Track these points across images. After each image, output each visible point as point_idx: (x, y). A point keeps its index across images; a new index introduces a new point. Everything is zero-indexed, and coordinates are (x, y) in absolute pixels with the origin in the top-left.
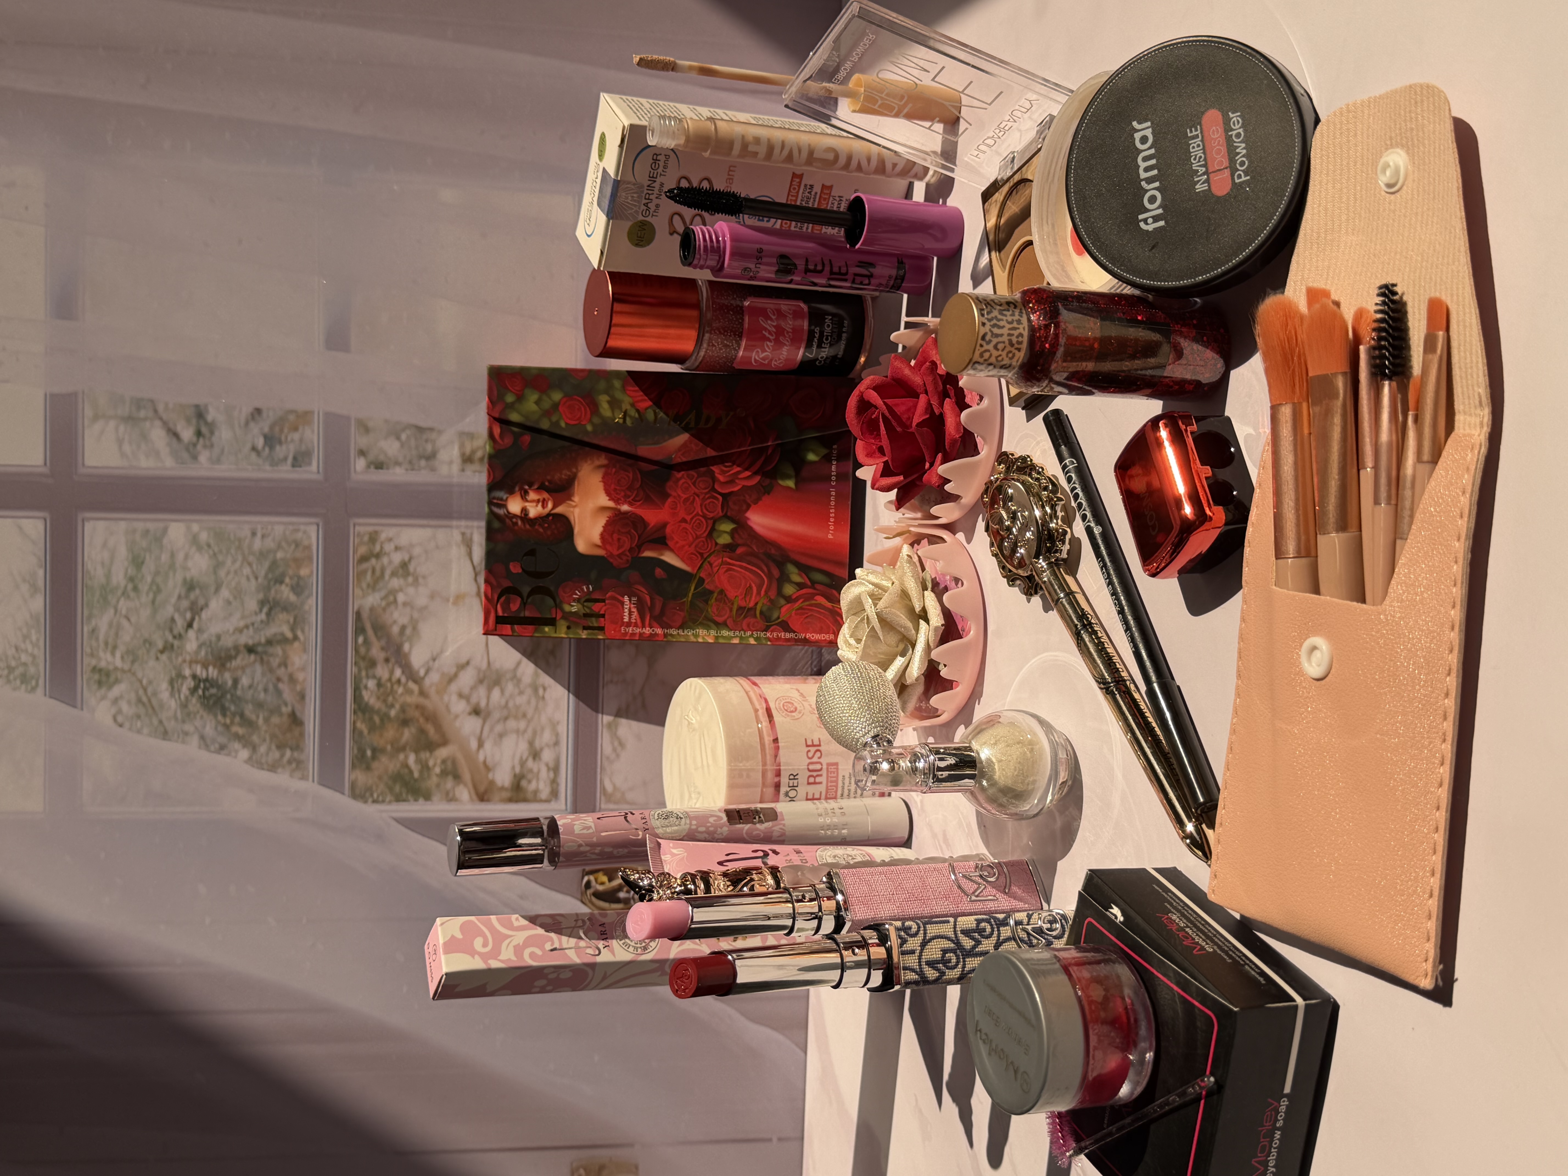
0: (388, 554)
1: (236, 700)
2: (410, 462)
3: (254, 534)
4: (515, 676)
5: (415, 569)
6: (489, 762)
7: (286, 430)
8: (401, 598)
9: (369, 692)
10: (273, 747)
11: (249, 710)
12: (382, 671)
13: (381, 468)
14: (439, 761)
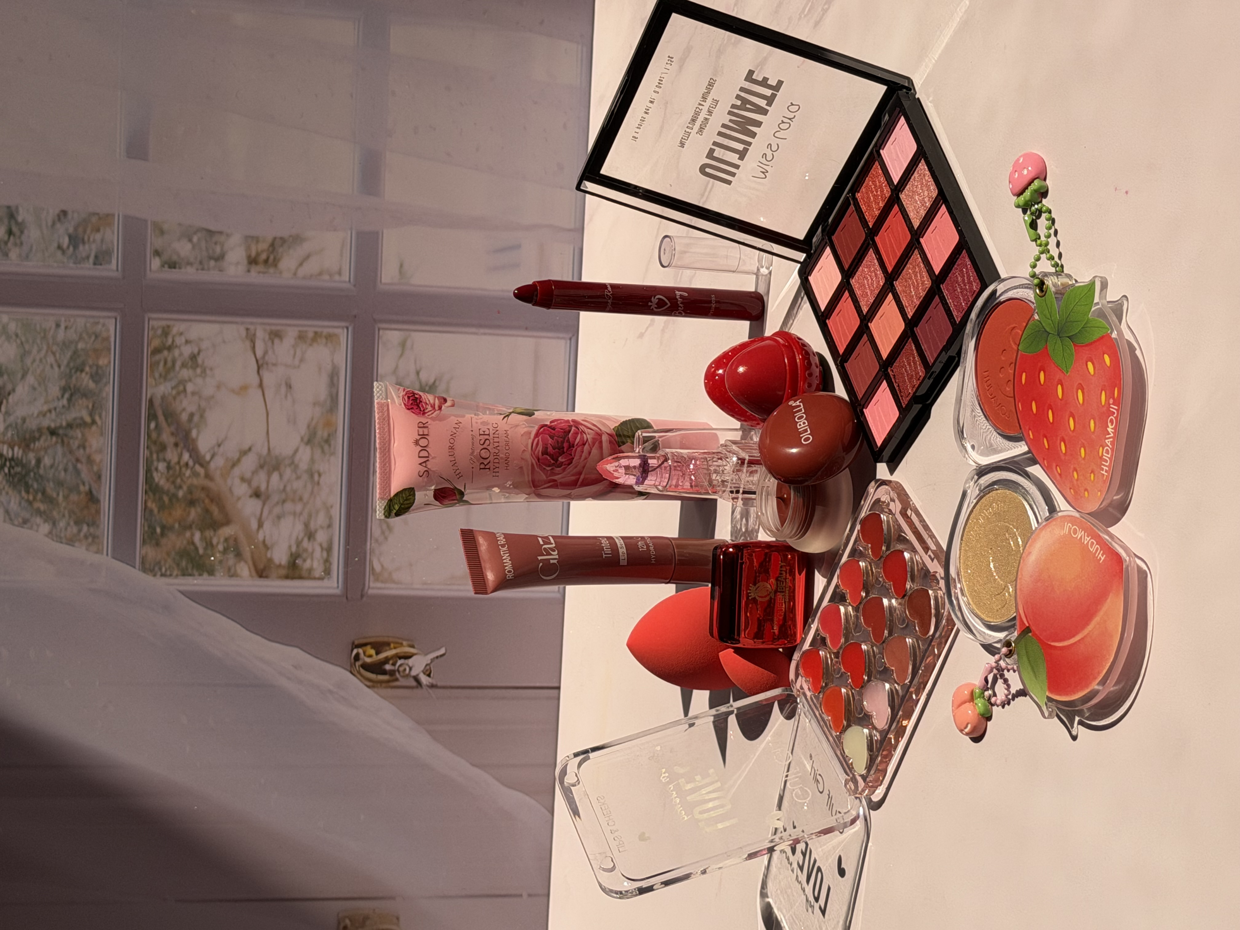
0: (178, 347)
1: (39, 478)
2: (201, 263)
3: (58, 326)
4: (293, 462)
5: (203, 362)
6: (268, 542)
7: (88, 232)
8: (190, 387)
9: (159, 474)
10: (72, 523)
11: (50, 488)
12: (171, 455)
13: (175, 268)
14: (222, 540)
